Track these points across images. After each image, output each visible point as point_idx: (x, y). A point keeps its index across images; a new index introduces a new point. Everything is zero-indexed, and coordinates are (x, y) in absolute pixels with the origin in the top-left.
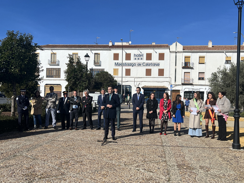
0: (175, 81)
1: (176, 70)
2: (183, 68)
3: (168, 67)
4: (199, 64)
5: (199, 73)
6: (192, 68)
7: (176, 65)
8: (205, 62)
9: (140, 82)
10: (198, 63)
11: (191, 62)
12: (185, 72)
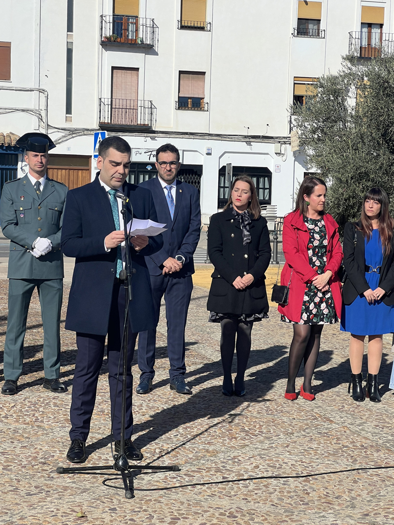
0: (69, 110)
1: (70, 52)
2: (108, 44)
3: (34, 37)
4: (183, 27)
5: (181, 72)
6: (148, 49)
7: (70, 28)
8: (208, 20)
10: (176, 24)
11: (141, 15)
12: (113, 68)
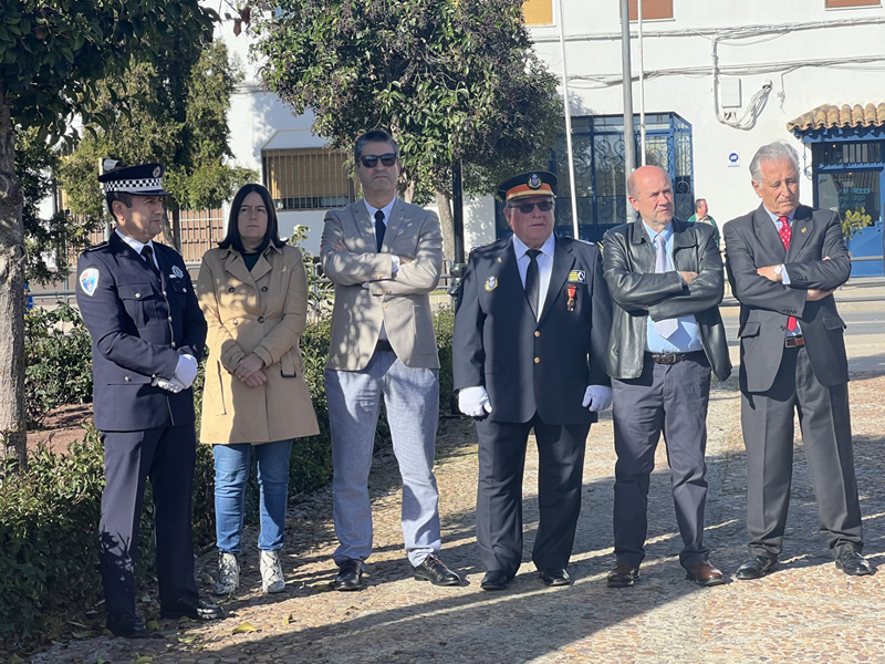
9: (775, 77)
